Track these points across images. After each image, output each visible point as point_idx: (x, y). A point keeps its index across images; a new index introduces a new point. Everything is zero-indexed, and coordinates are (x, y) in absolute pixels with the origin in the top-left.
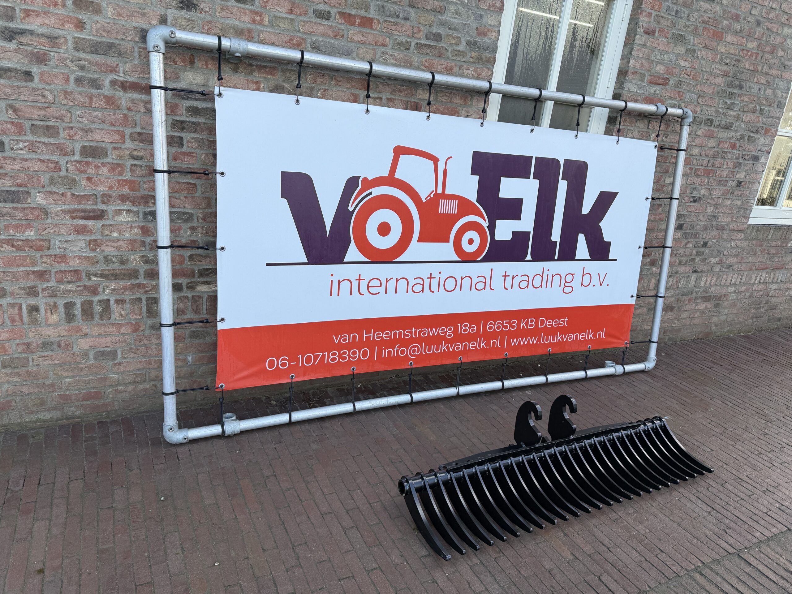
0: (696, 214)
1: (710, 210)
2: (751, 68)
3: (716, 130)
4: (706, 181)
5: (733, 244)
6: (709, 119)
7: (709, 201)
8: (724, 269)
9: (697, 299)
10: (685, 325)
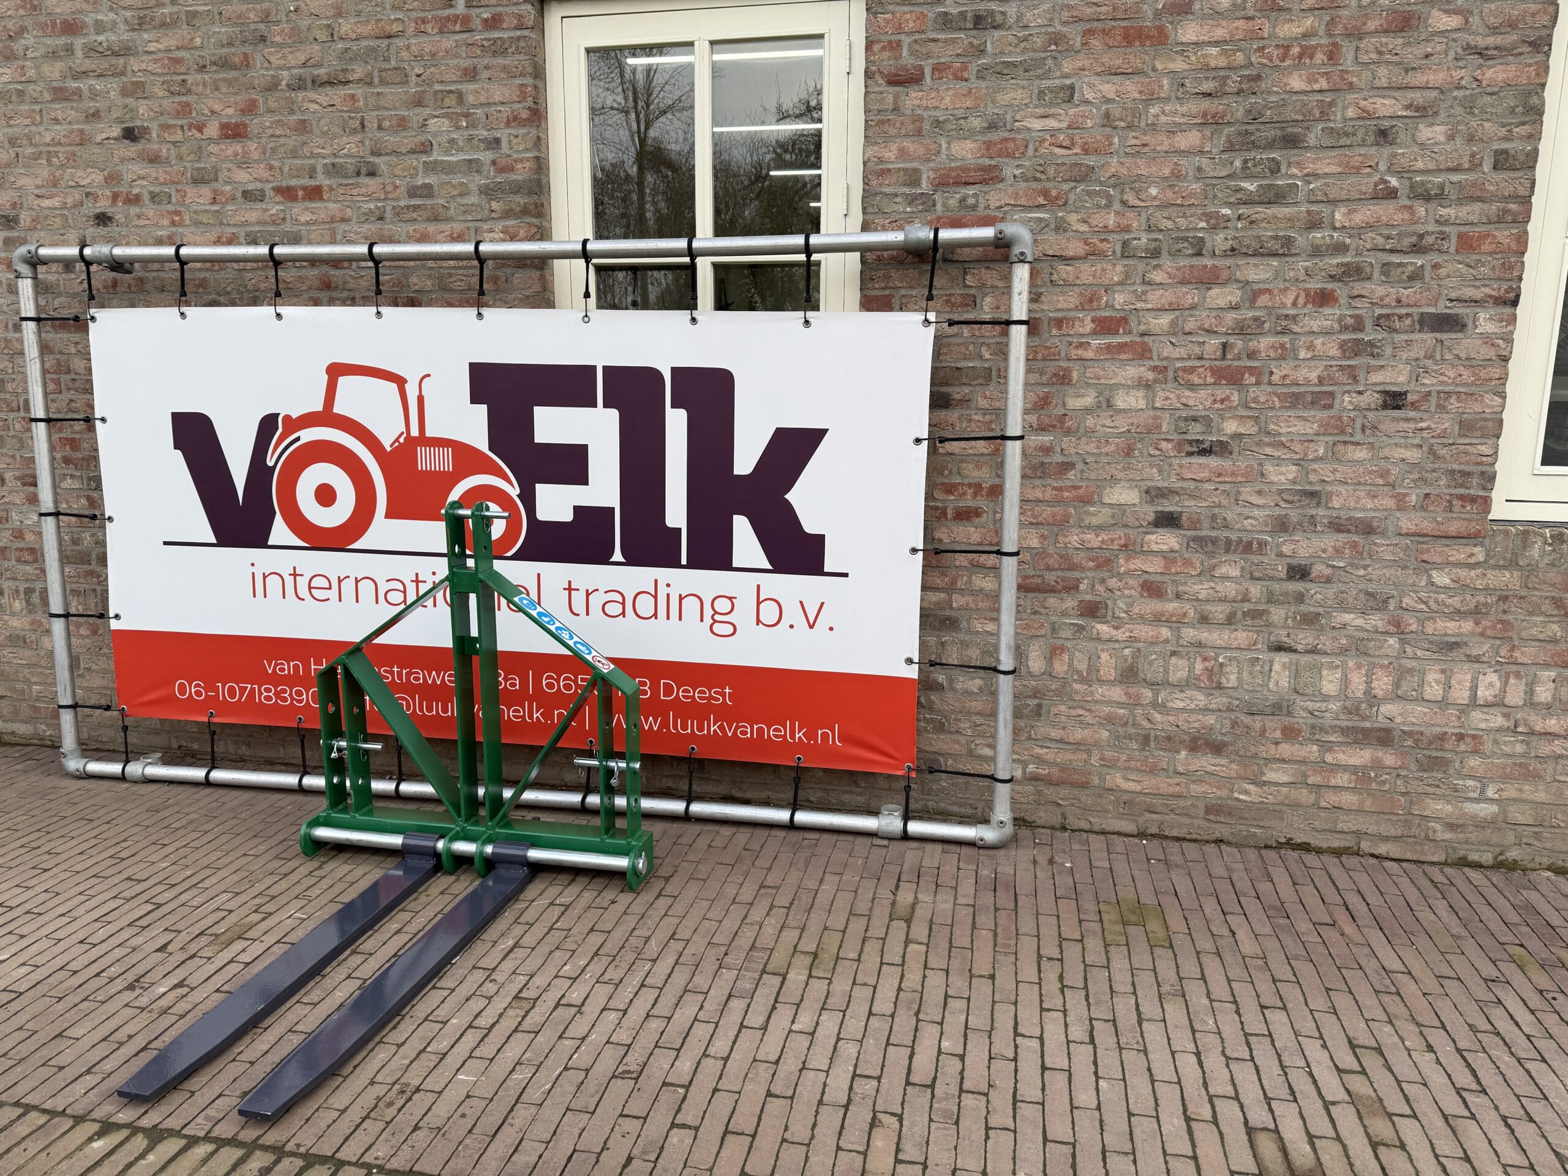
0: (1227, 487)
1: (1283, 475)
2: (1316, 87)
3: (1228, 262)
4: (1235, 397)
5: (1441, 578)
6: (1186, 239)
7: (1268, 450)
8: (1419, 653)
9: (1322, 730)
10: (1299, 805)
